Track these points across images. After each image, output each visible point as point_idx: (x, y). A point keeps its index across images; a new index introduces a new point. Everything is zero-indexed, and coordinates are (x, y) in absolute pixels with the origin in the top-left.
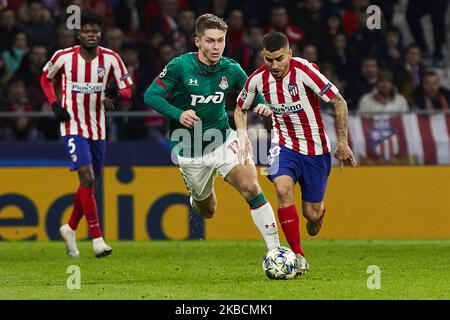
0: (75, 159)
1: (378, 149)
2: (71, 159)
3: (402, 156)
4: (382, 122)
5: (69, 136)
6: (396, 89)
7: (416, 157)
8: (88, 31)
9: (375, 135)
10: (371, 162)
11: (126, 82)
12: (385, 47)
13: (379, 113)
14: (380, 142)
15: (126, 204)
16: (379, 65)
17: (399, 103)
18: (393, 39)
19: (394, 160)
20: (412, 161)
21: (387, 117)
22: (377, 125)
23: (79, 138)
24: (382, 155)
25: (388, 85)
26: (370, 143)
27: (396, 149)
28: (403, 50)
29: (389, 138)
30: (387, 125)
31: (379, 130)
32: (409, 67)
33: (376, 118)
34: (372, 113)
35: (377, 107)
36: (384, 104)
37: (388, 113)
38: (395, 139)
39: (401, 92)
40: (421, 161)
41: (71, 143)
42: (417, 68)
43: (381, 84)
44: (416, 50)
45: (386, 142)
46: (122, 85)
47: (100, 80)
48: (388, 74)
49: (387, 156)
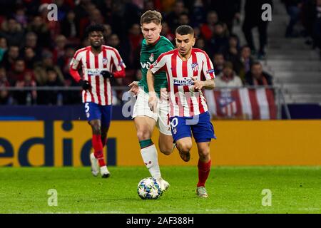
0: (88, 115)
1: (224, 110)
2: (86, 116)
3: (239, 115)
4: (226, 93)
5: (86, 102)
6: (234, 73)
7: (247, 115)
8: (95, 36)
9: (222, 102)
10: (219, 118)
11: (122, 67)
12: (228, 47)
13: (224, 88)
14: (225, 105)
15: (68, 144)
16: (225, 58)
17: (236, 82)
18: (234, 42)
19: (234, 117)
20: (245, 117)
21: (229, 90)
22: (223, 96)
23: (92, 104)
24: (226, 114)
25: (230, 71)
26: (219, 106)
27: (235, 110)
28: (239, 49)
29: (231, 103)
30: (229, 95)
31: (225, 98)
32: (243, 60)
33: (223, 90)
34: (220, 88)
35: (223, 84)
36: (227, 82)
37: (230, 88)
38: (234, 104)
39: (238, 74)
40: (250, 117)
41: (87, 106)
42: (248, 60)
43: (225, 70)
44: (247, 49)
45: (229, 106)
46: (119, 69)
47: (105, 66)
48: (230, 64)
49: (229, 114)
